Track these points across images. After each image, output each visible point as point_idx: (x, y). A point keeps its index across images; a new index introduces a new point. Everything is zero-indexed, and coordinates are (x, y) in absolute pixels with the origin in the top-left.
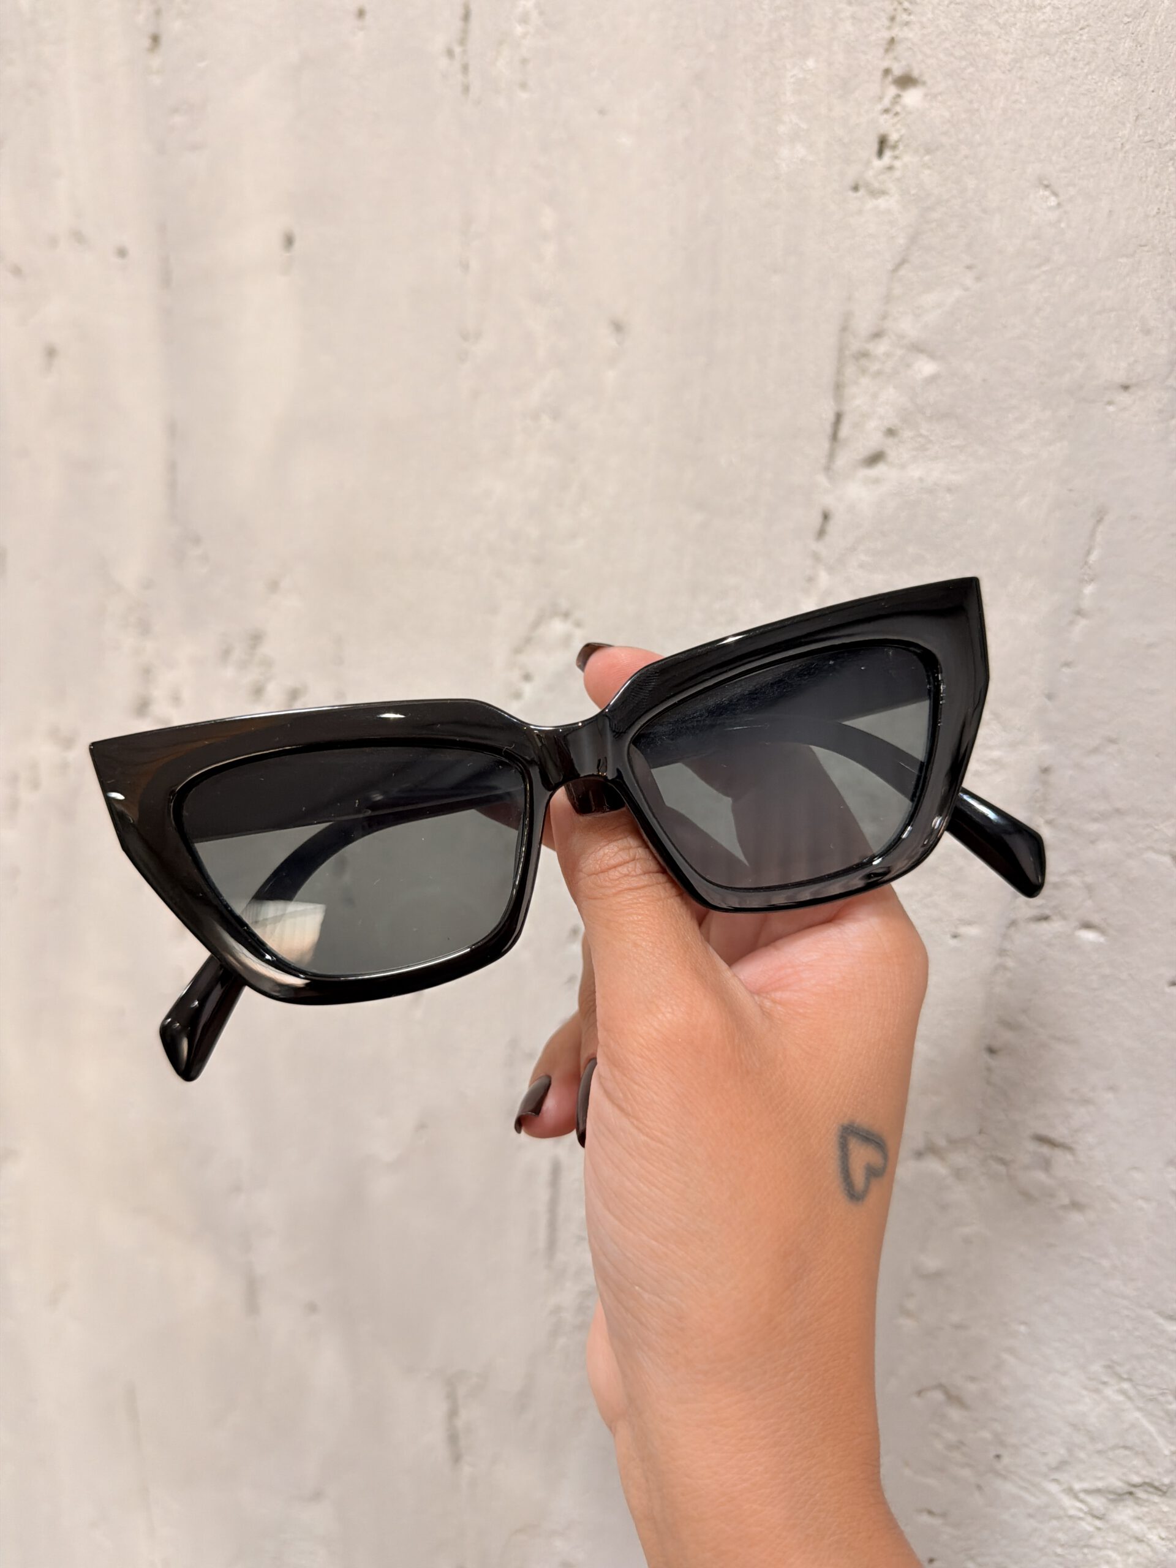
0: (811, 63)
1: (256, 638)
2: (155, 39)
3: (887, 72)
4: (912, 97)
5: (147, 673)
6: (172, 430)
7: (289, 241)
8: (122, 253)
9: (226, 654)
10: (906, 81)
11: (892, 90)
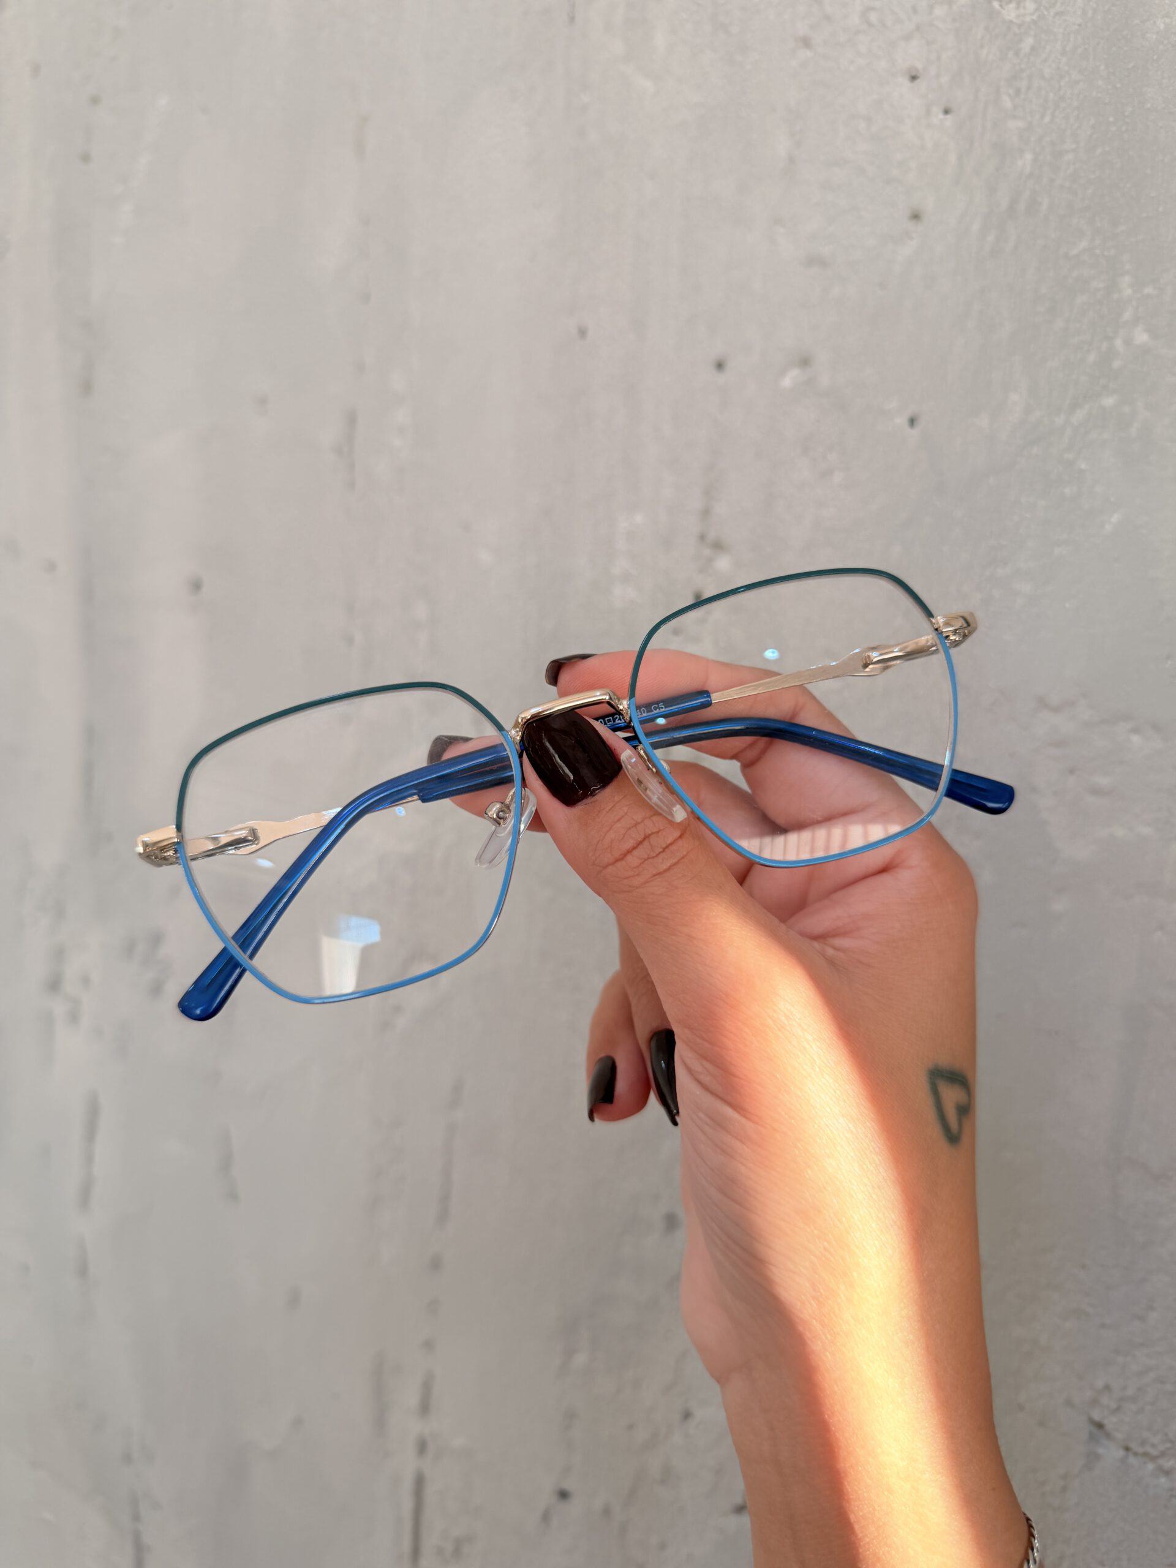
0: (639, 518)
1: (156, 939)
2: (87, 387)
3: (702, 537)
4: (723, 563)
5: (59, 954)
6: (91, 735)
7: (196, 586)
8: (51, 567)
9: (129, 948)
10: (718, 546)
11: (707, 552)
